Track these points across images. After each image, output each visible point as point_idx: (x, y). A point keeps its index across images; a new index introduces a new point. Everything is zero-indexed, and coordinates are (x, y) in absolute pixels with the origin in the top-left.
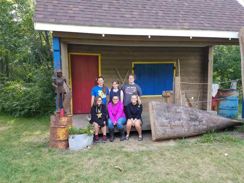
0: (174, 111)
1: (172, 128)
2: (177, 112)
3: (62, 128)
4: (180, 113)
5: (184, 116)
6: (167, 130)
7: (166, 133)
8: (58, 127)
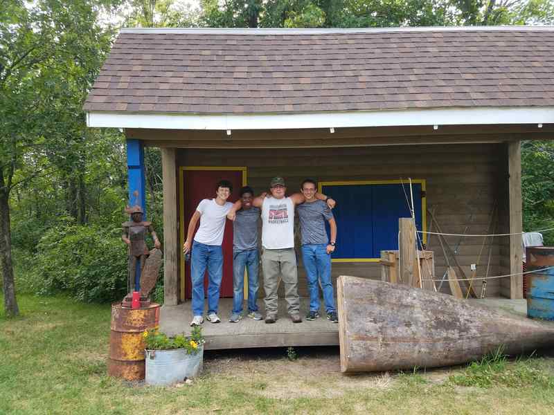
0: (394, 301)
1: (387, 345)
3: (132, 333)
4: (411, 307)
5: (419, 315)
6: (375, 349)
8: (125, 331)
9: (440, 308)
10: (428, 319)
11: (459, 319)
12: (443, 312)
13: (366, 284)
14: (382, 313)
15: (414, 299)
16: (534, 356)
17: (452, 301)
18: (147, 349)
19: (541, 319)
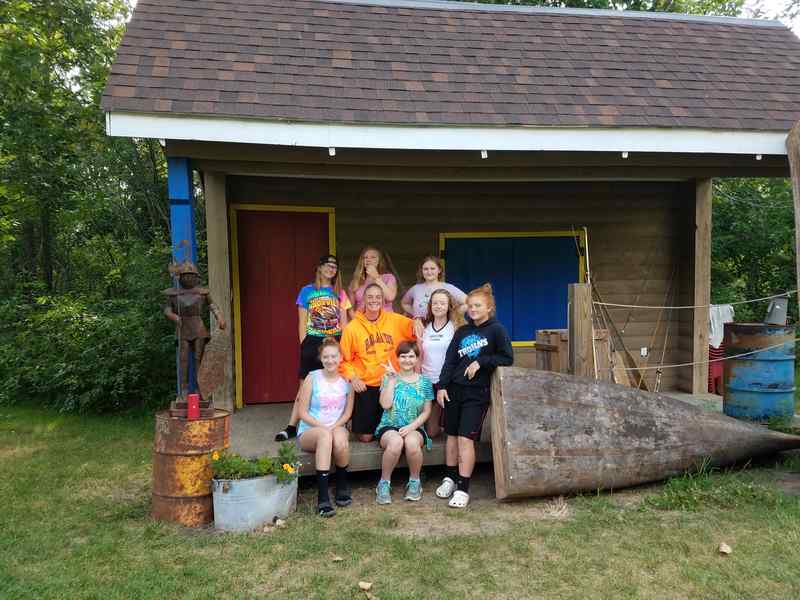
0: (570, 399)
1: (561, 460)
2: (580, 404)
3: (190, 455)
4: (592, 407)
5: (604, 419)
6: (546, 466)
7: (541, 476)
8: (180, 453)
10: (615, 424)
11: (654, 422)
14: (554, 416)
15: (596, 395)
18: (216, 478)
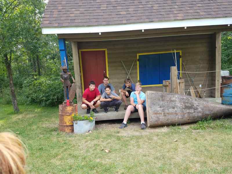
1: (165, 116)
2: (171, 101)
3: (67, 115)
4: (174, 101)
8: (65, 114)
9: (186, 101)
10: (182, 106)
11: (194, 105)
12: (188, 103)
13: (157, 93)
14: (163, 104)
15: (176, 98)
16: (223, 118)
17: (191, 98)
18: (74, 121)
19: (226, 104)
